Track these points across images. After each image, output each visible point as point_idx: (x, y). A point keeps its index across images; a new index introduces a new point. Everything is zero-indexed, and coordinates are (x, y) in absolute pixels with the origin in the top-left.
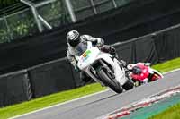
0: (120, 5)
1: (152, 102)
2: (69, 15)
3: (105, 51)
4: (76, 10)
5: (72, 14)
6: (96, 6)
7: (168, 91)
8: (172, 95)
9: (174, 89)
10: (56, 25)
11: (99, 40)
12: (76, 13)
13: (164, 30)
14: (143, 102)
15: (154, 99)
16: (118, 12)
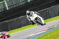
0: (23, 4)
1: (34, 36)
2: (6, 7)
5: (7, 7)
6: (15, 4)
7: (39, 32)
9: (41, 31)
10: (2, 11)
12: (8, 7)
16: (22, 6)
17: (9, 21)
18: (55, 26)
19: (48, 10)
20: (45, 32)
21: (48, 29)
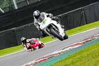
1: (59, 53)
2: (14, 5)
3: (53, 19)
4: (18, 2)
8: (70, 49)
9: (72, 46)
10: (6, 11)
11: (50, 14)
12: (17, 4)
13: (66, 13)
14: (54, 53)
15: (60, 51)
17: (18, 28)
18: (96, 38)
19: (84, 10)
20: (79, 47)
21: (84, 43)
